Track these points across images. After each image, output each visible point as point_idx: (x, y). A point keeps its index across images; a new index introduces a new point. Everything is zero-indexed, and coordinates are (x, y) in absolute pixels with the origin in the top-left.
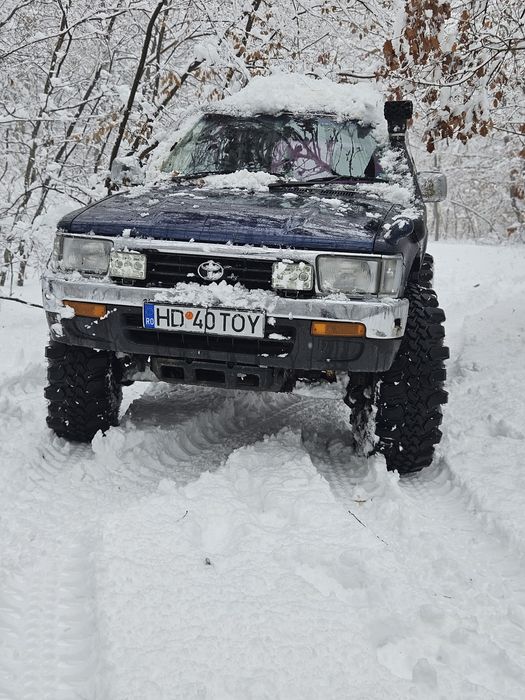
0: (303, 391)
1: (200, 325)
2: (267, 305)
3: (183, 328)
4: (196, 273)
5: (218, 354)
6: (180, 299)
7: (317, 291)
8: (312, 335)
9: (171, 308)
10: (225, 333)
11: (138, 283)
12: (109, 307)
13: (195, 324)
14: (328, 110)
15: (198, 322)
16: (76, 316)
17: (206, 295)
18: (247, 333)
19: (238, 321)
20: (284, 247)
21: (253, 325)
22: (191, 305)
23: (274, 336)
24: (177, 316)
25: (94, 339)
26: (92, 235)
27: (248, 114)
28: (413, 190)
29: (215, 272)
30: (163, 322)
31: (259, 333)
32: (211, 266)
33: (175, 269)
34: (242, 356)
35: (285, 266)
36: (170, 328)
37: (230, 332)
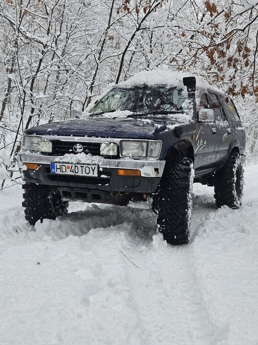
0: (132, 205)
1: (73, 171)
2: (99, 162)
3: (66, 173)
4: (72, 149)
5: (82, 184)
6: (64, 160)
7: (121, 156)
8: (118, 176)
9: (61, 164)
10: (82, 175)
11: (50, 154)
12: (39, 165)
13: (71, 171)
14: (164, 84)
15: (72, 170)
16: (28, 169)
17: (75, 158)
18: (91, 175)
19: (87, 169)
20: (107, 137)
21: (93, 171)
22: (68, 163)
23: (103, 176)
24: (64, 167)
25: (35, 179)
26: (35, 135)
27: (130, 87)
28: (192, 116)
29: (80, 149)
30: (59, 170)
31: (96, 175)
32: (78, 146)
33: (65, 148)
34: (91, 185)
35: (105, 145)
36: (62, 173)
37: (84, 174)
